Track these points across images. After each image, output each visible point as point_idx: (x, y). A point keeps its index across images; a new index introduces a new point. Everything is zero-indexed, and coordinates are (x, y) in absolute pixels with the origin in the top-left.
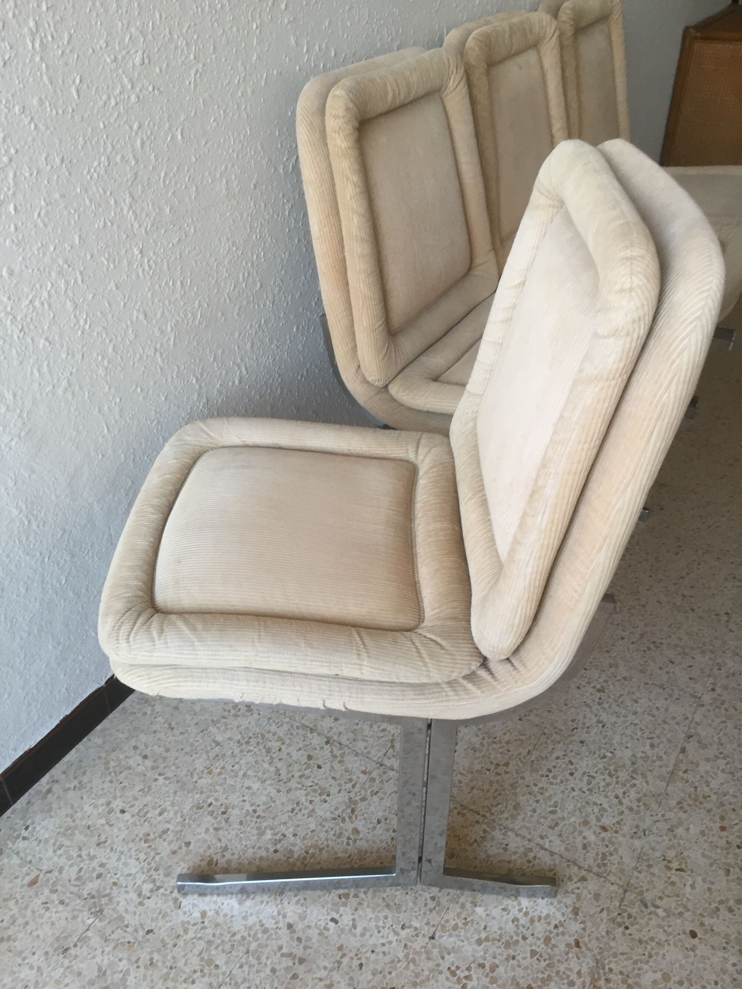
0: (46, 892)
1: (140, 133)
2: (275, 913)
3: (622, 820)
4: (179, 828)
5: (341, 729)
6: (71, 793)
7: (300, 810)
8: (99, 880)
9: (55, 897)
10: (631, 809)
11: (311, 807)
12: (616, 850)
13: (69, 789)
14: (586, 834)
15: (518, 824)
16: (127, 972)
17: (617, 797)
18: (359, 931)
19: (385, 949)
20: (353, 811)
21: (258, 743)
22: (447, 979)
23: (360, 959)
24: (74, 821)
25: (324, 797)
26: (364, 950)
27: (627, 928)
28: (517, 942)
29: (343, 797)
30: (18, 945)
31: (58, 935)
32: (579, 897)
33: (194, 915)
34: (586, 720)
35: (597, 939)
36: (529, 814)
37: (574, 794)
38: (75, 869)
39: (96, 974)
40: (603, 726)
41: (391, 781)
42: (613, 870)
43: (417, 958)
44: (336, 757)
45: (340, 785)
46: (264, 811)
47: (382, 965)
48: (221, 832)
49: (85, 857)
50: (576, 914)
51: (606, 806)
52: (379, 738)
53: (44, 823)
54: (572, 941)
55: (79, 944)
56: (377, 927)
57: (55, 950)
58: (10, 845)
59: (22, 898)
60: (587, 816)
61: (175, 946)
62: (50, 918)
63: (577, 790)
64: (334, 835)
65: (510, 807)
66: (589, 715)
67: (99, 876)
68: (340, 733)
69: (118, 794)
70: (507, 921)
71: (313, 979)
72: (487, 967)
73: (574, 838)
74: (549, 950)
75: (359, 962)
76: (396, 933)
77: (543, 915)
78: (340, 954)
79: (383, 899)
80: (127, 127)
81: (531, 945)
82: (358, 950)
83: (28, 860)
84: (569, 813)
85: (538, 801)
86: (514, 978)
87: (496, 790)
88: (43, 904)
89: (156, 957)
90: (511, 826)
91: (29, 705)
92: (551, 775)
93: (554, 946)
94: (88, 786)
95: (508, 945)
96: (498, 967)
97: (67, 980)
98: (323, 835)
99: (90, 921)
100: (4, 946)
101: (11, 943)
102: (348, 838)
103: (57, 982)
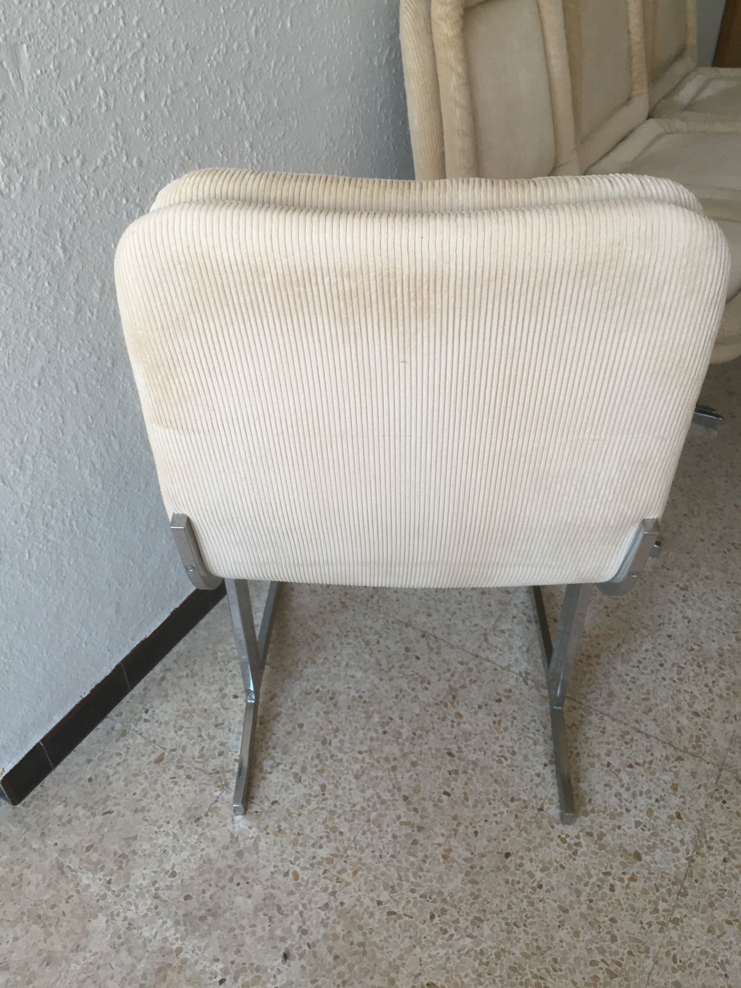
0: (173, 768)
1: (255, 20)
2: (391, 787)
3: (713, 706)
4: (291, 711)
5: (436, 624)
6: (184, 681)
7: (404, 696)
8: (221, 758)
9: (181, 772)
10: (721, 697)
11: (413, 694)
12: (709, 733)
13: (181, 677)
14: (680, 719)
15: (614, 709)
16: (258, 838)
17: (706, 686)
18: (471, 803)
19: (498, 818)
20: (454, 698)
21: (356, 637)
22: (558, 845)
23: (474, 827)
24: (190, 705)
25: (426, 685)
26: (477, 820)
27: (724, 802)
28: (621, 814)
29: (443, 685)
30: (152, 815)
31: (189, 805)
32: (676, 775)
33: (314, 788)
34: (672, 616)
35: (697, 812)
36: (623, 700)
37: (665, 683)
38: (197, 748)
39: (229, 840)
40: (689, 622)
41: (489, 671)
42: (708, 750)
43: (528, 827)
44: (431, 649)
45: (439, 674)
46: (369, 697)
47: (496, 832)
48: (331, 715)
49: (206, 737)
50: (676, 790)
51: (697, 694)
52: (472, 632)
53: (164, 707)
54: (673, 813)
55: (209, 814)
56: (488, 800)
57: (188, 819)
58: (133, 727)
59: (151, 773)
60: (679, 703)
61: (299, 815)
62: (179, 791)
63: (667, 679)
64: (439, 718)
65: (604, 695)
66: (674, 611)
68: (434, 628)
69: (229, 681)
70: (610, 795)
71: (432, 844)
72: (595, 835)
73: (669, 722)
74: (652, 821)
75: (474, 830)
76: (507, 806)
77: (644, 790)
78: (455, 823)
79: (491, 775)
80: (244, 13)
81: (634, 817)
82: (472, 819)
83: (152, 739)
84: (661, 700)
85: (630, 690)
86: (621, 846)
87: (590, 679)
88: (171, 778)
89: (284, 825)
90: (607, 712)
92: (641, 666)
93: (657, 817)
94: (200, 674)
95: (612, 816)
96: (605, 835)
97: (203, 846)
98: (428, 719)
99: (217, 794)
100: (139, 816)
101: (146, 813)
102: (453, 721)
103: (193, 847)
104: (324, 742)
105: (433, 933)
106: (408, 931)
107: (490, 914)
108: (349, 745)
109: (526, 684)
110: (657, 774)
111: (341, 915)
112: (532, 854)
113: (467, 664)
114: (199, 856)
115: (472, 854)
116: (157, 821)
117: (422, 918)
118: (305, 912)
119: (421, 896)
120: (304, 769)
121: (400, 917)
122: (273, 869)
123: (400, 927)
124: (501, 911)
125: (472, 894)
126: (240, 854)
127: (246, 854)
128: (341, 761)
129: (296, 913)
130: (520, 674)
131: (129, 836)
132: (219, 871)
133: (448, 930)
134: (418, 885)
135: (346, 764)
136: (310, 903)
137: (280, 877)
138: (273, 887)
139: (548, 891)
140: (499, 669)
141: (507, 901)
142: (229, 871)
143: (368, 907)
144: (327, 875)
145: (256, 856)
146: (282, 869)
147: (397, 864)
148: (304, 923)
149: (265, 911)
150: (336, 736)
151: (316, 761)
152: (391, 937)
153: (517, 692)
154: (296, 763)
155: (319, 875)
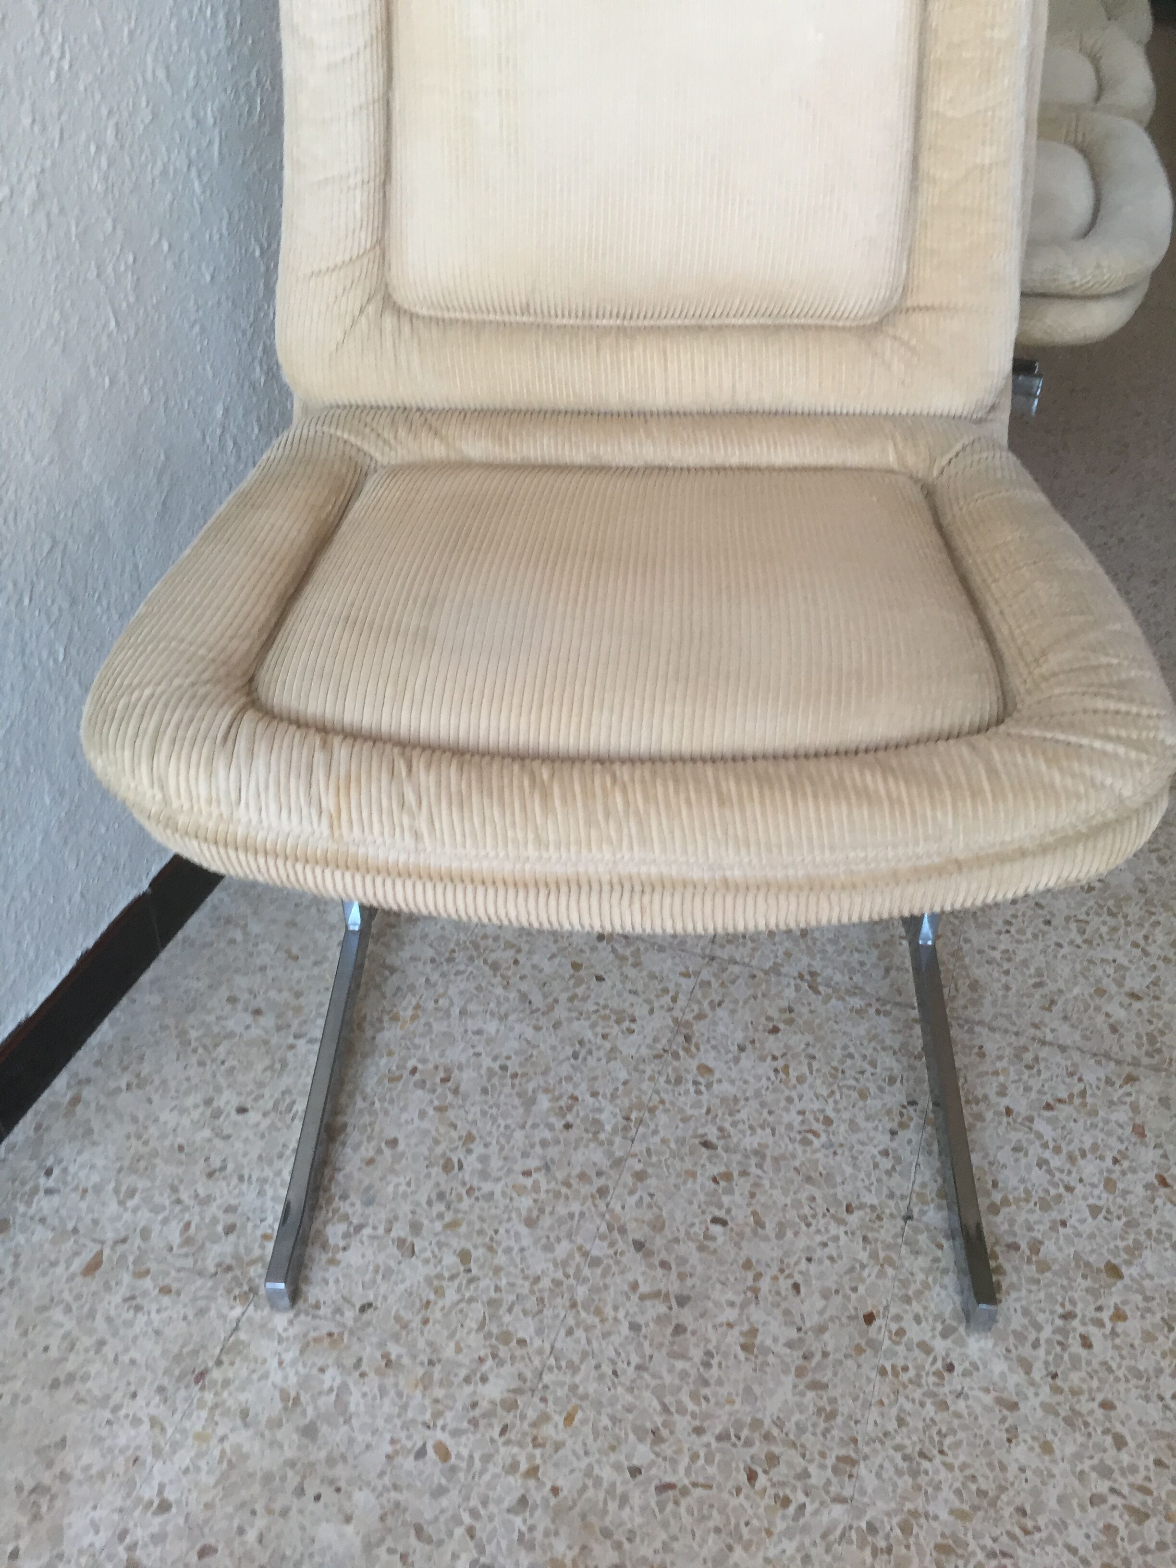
0: (126, 1278)
2: (604, 1228)
3: (1158, 978)
6: (124, 1099)
7: (590, 1052)
8: (232, 1238)
9: (147, 1283)
11: (608, 1045)
13: (118, 1090)
14: (1109, 1008)
15: (987, 1011)
16: (344, 1388)
17: (1135, 945)
18: (770, 1228)
19: (831, 1250)
20: (688, 1038)
21: (471, 959)
23: (790, 1276)
24: (146, 1143)
25: (626, 1024)
26: (792, 1260)
28: (1059, 1198)
29: (660, 1021)
30: (94, 1387)
31: (175, 1349)
32: (1135, 1108)
33: (446, 1262)
36: (1000, 993)
37: (1063, 951)
38: (176, 1226)
39: (279, 1405)
41: (740, 980)
43: (894, 1256)
44: (623, 959)
45: (648, 1001)
46: (521, 1065)
47: (835, 1278)
48: (451, 1114)
49: (189, 1202)
50: (1142, 1135)
51: (1125, 962)
53: (86, 1156)
54: (1151, 1177)
55: (225, 1358)
56: (804, 1218)
57: (179, 1379)
58: (22, 1208)
59: (78, 1297)
60: (1099, 981)
61: (425, 1322)
62: (148, 1323)
63: (1066, 945)
64: (668, 1081)
65: (964, 989)
67: (230, 1229)
69: (224, 1083)
70: (1029, 1166)
71: (715, 1327)
72: (1024, 1246)
73: (1090, 1018)
74: (1119, 1200)
75: (790, 1282)
76: (841, 1222)
77: (1087, 1146)
78: (750, 1275)
79: (796, 1169)
81: (1085, 1198)
82: (782, 1261)
83: (70, 1226)
84: (1066, 982)
85: (1007, 973)
86: (1077, 1257)
88: (125, 1300)
89: (394, 1350)
90: (977, 1018)
92: (1013, 930)
93: (1125, 1193)
94: (157, 1078)
95: (1045, 1205)
96: (1041, 1243)
97: (220, 1431)
98: (646, 1085)
99: (237, 1311)
100: (65, 1395)
101: (78, 1386)
102: (696, 1083)
103: (201, 1437)
104: (447, 1167)
105: (761, 1511)
106: (709, 1517)
107: (867, 1444)
108: (500, 1163)
109: (817, 992)
110: (1101, 1113)
111: (558, 1514)
112: (916, 1307)
113: (697, 974)
114: (216, 1453)
115: (799, 1329)
117: (730, 1485)
118: (478, 1526)
119: (720, 1438)
120: (416, 1228)
121: (685, 1492)
122: (388, 1449)
123: (690, 1511)
124: (886, 1434)
125: (820, 1411)
126: (309, 1432)
127: (324, 1429)
128: (490, 1196)
129: (459, 1532)
130: (801, 977)
131: (46, 1442)
132: (268, 1478)
133: (791, 1497)
134: (707, 1416)
135: (502, 1202)
136: (485, 1503)
137: (408, 1463)
138: (396, 1487)
139: (966, 1374)
140: (760, 975)
141: (894, 1411)
142: (290, 1473)
143: (613, 1485)
144: (512, 1435)
145: (344, 1429)
146: (409, 1444)
147: (653, 1383)
148: (481, 1550)
149: (389, 1542)
150: (469, 1151)
151: (440, 1207)
152: (675, 1538)
153: (805, 1010)
154: (396, 1218)
155: (492, 1441)
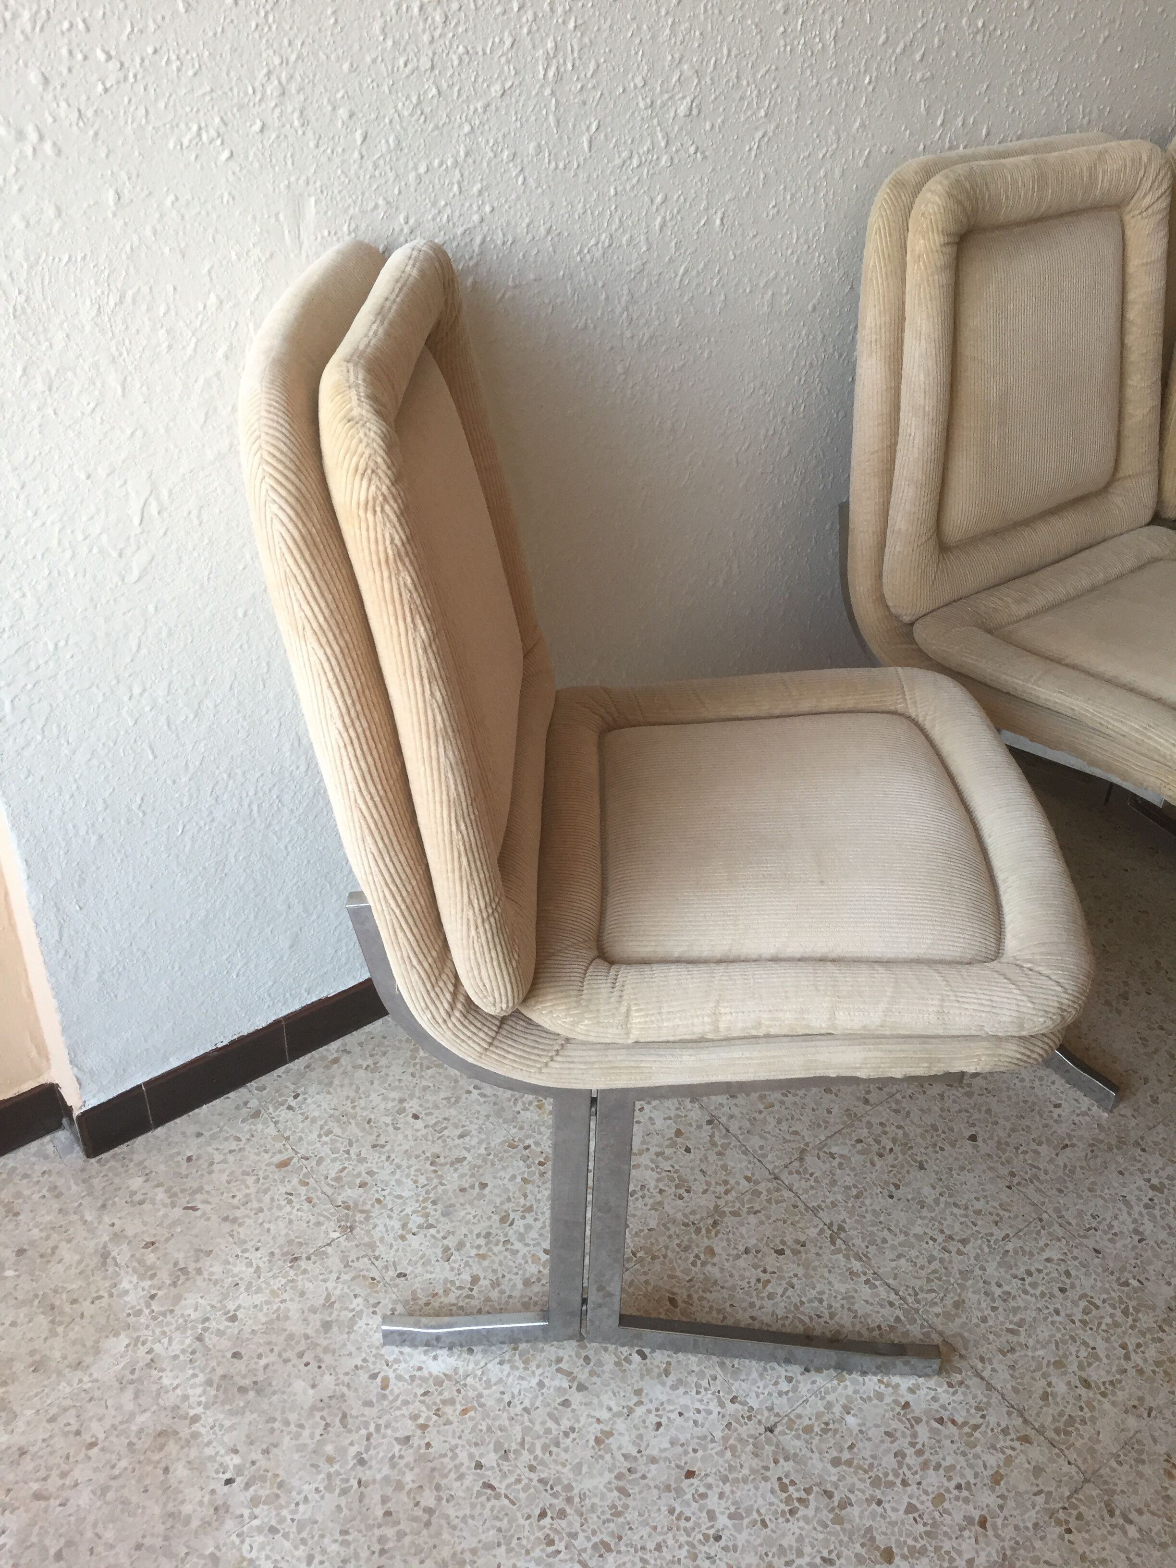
0: (295, 1181)
1: (663, 209)
3: (1120, 1381)
4: (480, 1162)
5: (736, 1111)
6: (361, 1073)
7: (643, 1197)
8: (361, 1190)
9: (303, 1190)
10: (1140, 1372)
11: (659, 1198)
12: (1093, 1420)
13: (361, 1067)
14: (1054, 1380)
16: (359, 1314)
17: (1124, 1346)
19: (699, 1418)
20: (715, 1224)
22: (773, 1492)
23: (660, 1416)
24: (354, 1107)
25: (682, 1191)
26: (669, 1407)
27: (1069, 1531)
28: (892, 1484)
29: (706, 1202)
30: (242, 1232)
31: (292, 1237)
32: (1009, 1461)
33: (462, 1276)
34: (1115, 1223)
35: (1017, 1528)
36: (975, 1320)
37: (1056, 1318)
38: (338, 1166)
39: (322, 1301)
40: (1140, 1241)
41: (784, 1204)
42: (1078, 1444)
43: (739, 1447)
44: (714, 1144)
45: (708, 1183)
47: (688, 1436)
48: (529, 1186)
49: (354, 1157)
50: (998, 1483)
51: (1102, 1354)
52: (786, 1141)
53: (318, 1097)
54: (976, 1515)
55: (313, 1257)
56: (698, 1385)
57: (284, 1254)
58: (271, 1110)
59: (266, 1178)
60: (1065, 1356)
62: (289, 1213)
63: (1063, 1314)
64: (679, 1245)
65: (949, 1302)
66: (1124, 1216)
67: (362, 1185)
68: (731, 1117)
69: (417, 1094)
70: (888, 1451)
71: (589, 1415)
72: (836, 1499)
73: (1034, 1379)
74: (937, 1514)
75: (658, 1420)
76: (722, 1404)
77: (946, 1464)
78: (635, 1399)
81: (911, 1497)
82: (662, 1404)
83: (286, 1134)
84: (1038, 1341)
85: (994, 1309)
86: (869, 1529)
87: (935, 1271)
88: (287, 1193)
91: (339, 940)
92: (1028, 1280)
93: (947, 1512)
94: (384, 1070)
95: (876, 1482)
96: (851, 1505)
97: (286, 1296)
98: (663, 1240)
99: (335, 1235)
100: (226, 1227)
101: (236, 1227)
102: (697, 1256)
103: (274, 1293)
104: (504, 1219)
105: (532, 1538)
106: (501, 1520)
107: (627, 1545)
108: (537, 1236)
109: (833, 1243)
110: (978, 1449)
111: (421, 1459)
112: (727, 1488)
113: (757, 1183)
114: (275, 1307)
115: (639, 1452)
116: (245, 1242)
117: (528, 1510)
118: (375, 1435)
119: (540, 1481)
120: (460, 1246)
121: (497, 1497)
122: (359, 1363)
123: (492, 1510)
124: (643, 1548)
125: (614, 1506)
126: (327, 1326)
127: (335, 1329)
128: (515, 1252)
129: (363, 1432)
130: (831, 1224)
131: (202, 1247)
132: (291, 1337)
133: (556, 1542)
134: (542, 1463)
135: (520, 1260)
136: (386, 1427)
137: (364, 1377)
138: (348, 1385)
139: (725, 1549)
140: (802, 1207)
141: (659, 1539)
142: (303, 1341)
143: (462, 1464)
144: (426, 1399)
145: (346, 1336)
146: (371, 1367)
147: (527, 1424)
148: (367, 1451)
149: (325, 1413)
150: (523, 1218)
151: (481, 1241)
152: (473, 1517)
153: (814, 1250)
154: (453, 1233)
155: (415, 1395)
